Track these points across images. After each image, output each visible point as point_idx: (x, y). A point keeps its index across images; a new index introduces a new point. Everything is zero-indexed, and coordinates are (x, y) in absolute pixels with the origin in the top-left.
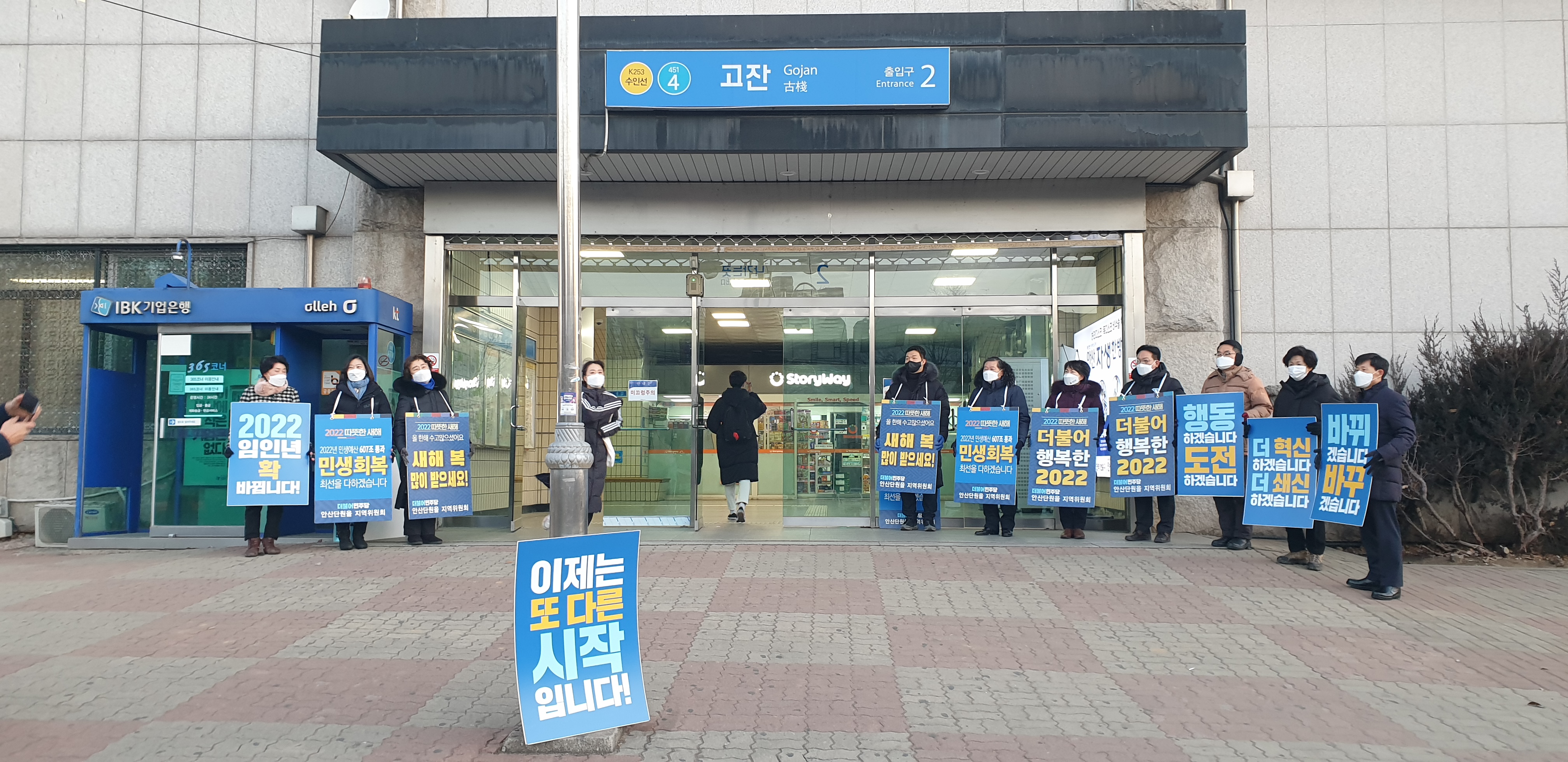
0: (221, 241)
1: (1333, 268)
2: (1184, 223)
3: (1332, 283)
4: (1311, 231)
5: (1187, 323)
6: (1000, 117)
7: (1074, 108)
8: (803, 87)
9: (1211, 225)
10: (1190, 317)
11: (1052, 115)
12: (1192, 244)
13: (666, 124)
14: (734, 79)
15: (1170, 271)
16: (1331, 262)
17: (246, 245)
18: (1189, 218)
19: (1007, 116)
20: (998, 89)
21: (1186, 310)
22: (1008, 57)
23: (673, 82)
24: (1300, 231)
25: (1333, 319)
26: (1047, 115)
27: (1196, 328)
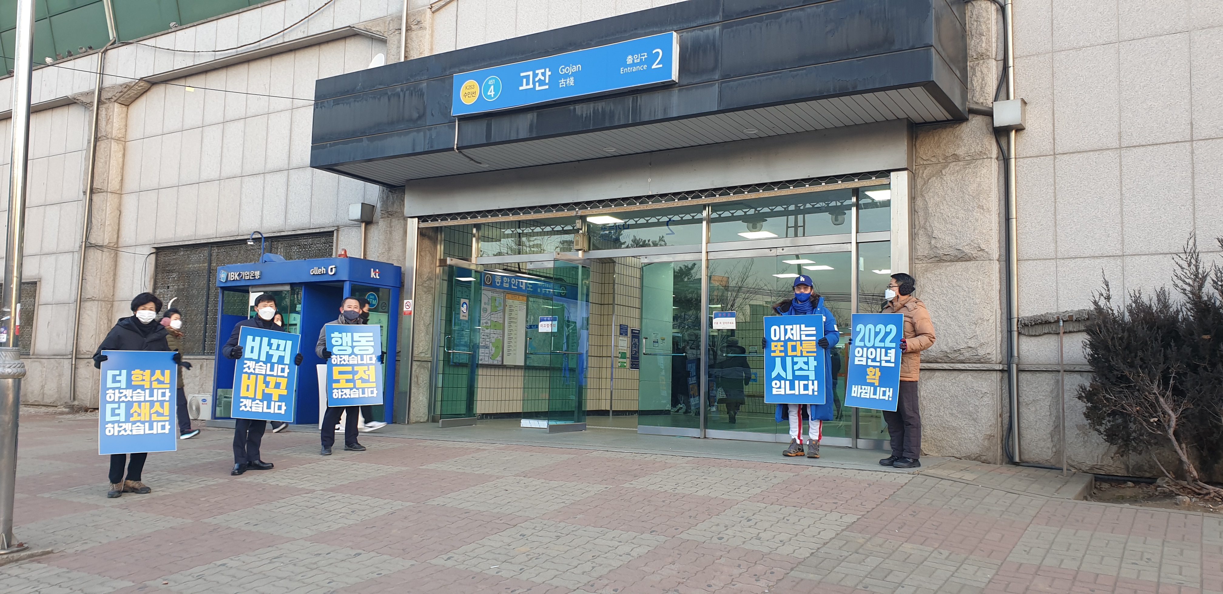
0: (322, 230)
1: (1124, 188)
2: (956, 158)
3: (1122, 205)
4: (1098, 152)
5: (956, 253)
6: (717, 84)
7: (778, 66)
8: (571, 81)
9: (985, 157)
10: (958, 247)
11: (758, 76)
12: (960, 177)
13: (491, 124)
14: (528, 84)
15: (937, 205)
16: (1121, 182)
17: (333, 232)
18: (961, 152)
19: (722, 83)
20: (716, 61)
21: (953, 241)
22: (725, 31)
23: (491, 92)
24: (1085, 154)
25: (1123, 241)
26: (754, 77)
27: (966, 257)
